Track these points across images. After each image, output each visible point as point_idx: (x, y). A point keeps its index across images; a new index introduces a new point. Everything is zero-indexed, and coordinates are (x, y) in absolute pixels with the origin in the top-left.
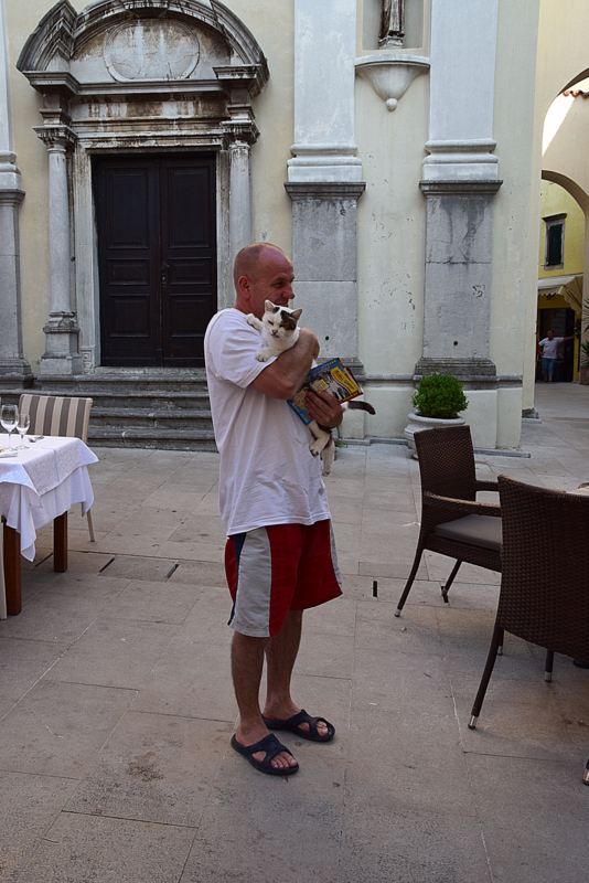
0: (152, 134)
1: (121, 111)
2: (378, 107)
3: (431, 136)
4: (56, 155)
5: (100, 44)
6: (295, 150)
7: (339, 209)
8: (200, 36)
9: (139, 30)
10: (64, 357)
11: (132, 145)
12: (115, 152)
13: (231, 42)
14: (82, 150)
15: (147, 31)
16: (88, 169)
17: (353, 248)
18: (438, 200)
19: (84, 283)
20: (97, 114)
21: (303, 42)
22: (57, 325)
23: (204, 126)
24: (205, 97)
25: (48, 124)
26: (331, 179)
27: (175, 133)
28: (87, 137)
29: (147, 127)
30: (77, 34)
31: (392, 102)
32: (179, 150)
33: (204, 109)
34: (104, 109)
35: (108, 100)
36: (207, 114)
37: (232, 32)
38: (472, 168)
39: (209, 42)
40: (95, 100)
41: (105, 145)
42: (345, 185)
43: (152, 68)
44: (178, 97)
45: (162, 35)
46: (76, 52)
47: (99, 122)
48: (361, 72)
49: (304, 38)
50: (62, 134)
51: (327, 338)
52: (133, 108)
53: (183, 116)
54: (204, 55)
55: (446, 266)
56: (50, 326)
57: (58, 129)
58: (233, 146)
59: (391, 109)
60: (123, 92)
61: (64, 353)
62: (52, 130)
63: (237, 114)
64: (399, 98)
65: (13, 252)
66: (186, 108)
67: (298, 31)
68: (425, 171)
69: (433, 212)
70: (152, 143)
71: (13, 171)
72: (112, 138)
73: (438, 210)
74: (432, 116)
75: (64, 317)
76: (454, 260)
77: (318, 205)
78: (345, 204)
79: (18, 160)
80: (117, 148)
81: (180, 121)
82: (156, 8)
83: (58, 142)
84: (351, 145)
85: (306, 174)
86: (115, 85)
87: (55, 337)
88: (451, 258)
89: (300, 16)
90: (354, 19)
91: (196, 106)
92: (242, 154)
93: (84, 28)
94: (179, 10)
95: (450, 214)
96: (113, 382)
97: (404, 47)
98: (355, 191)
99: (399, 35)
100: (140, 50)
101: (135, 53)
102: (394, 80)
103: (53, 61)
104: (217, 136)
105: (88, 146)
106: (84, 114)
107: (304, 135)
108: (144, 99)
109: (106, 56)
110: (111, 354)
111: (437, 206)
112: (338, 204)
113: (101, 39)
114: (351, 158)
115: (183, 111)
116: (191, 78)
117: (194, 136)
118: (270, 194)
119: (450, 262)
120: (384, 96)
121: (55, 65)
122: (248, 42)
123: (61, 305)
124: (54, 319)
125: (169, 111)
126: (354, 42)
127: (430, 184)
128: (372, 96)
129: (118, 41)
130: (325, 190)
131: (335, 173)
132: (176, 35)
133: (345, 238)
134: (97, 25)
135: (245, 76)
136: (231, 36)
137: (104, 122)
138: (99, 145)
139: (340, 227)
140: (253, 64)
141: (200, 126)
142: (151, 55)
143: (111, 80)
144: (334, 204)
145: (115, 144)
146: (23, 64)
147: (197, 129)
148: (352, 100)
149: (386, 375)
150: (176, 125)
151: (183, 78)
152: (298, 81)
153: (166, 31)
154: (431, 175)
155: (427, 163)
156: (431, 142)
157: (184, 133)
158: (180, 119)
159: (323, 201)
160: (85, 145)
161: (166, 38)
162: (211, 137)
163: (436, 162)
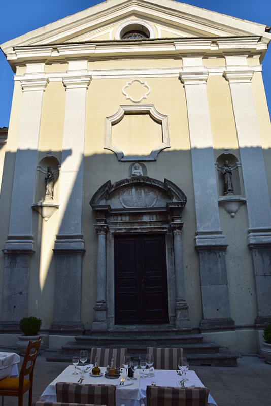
0: (139, 227)
1: (127, 219)
2: (228, 216)
3: (250, 226)
4: (102, 236)
5: (118, 195)
6: (198, 233)
7: (218, 255)
8: (157, 192)
9: (134, 190)
10: (103, 321)
11: (131, 231)
12: (124, 234)
13: (173, 194)
14: (110, 234)
15: (136, 190)
16: (113, 241)
17: (225, 270)
18: (257, 251)
19: (110, 288)
20: (117, 220)
21: (198, 194)
22: (100, 306)
23: (160, 224)
24: (161, 213)
25: (99, 224)
26: (214, 244)
27: (148, 227)
28: (112, 228)
29: (137, 225)
30: (111, 191)
31: (233, 214)
32: (150, 233)
33: (160, 218)
34: (119, 218)
35: (121, 215)
36: (161, 220)
37: (174, 190)
38: (268, 238)
39: (161, 194)
40: (116, 215)
41: (120, 232)
42: (220, 246)
43: (139, 203)
44: (149, 213)
45: (143, 191)
46: (109, 197)
47: (117, 223)
48: (221, 204)
49: (198, 192)
50: (105, 228)
51: (218, 310)
52: (131, 217)
53: (152, 221)
54: (159, 198)
55: (263, 277)
56: (97, 307)
57: (104, 226)
58: (175, 232)
59: (233, 217)
60: (128, 212)
61: (103, 319)
62: (102, 226)
63: (176, 220)
64: (235, 213)
65: (80, 275)
66: (153, 217)
67: (195, 190)
68: (250, 240)
69: (255, 255)
70: (139, 231)
71: (82, 242)
72: (123, 229)
73: (257, 255)
74: (249, 219)
75: (103, 303)
76: (266, 274)
77: (210, 254)
78: (220, 253)
79: (84, 237)
80: (125, 233)
81: (151, 223)
82: (142, 183)
83: (103, 231)
84: (220, 230)
85: (203, 242)
86: (125, 209)
87: (99, 312)
88: (265, 273)
89: (196, 185)
90: (216, 186)
91: (157, 217)
92: (179, 235)
93: (113, 189)
94: (150, 183)
95: (262, 256)
96: (126, 332)
97: (234, 195)
98: (223, 248)
99: (231, 191)
100: (134, 197)
101: (132, 198)
102: (234, 207)
103: (102, 201)
104: (166, 228)
105: (113, 232)
106: (112, 220)
107: (201, 227)
108: (135, 214)
109: (121, 199)
110: (120, 318)
111: (257, 253)
112: (217, 254)
113: (119, 193)
114: (219, 236)
115: (151, 218)
116: (154, 206)
117: (156, 228)
118: (189, 250)
119: (265, 275)
120: (230, 212)
121: (103, 203)
122: (180, 194)
123: (101, 298)
124: (99, 304)
125: (146, 219)
126: (217, 193)
127: (253, 245)
128: (225, 212)
129: (125, 194)
130: (212, 248)
131: (215, 241)
132: (148, 191)
133: (221, 267)
134: (118, 188)
135: (180, 206)
136: (173, 192)
137: (120, 223)
138: (117, 232)
139: (219, 263)
140: (182, 201)
141: (158, 224)
142: (138, 198)
143: (122, 207)
144: (216, 254)
145: (124, 231)
146: (92, 202)
147: (157, 225)
148: (218, 213)
149: (243, 324)
150: (149, 224)
151: (151, 207)
152: (197, 207)
153: (144, 190)
154: (252, 241)
155: (250, 236)
156: (250, 229)
157: (152, 227)
158: (151, 222)
159: (211, 252)
160: (112, 232)
161: (144, 192)
162: (163, 228)
163: (254, 236)
